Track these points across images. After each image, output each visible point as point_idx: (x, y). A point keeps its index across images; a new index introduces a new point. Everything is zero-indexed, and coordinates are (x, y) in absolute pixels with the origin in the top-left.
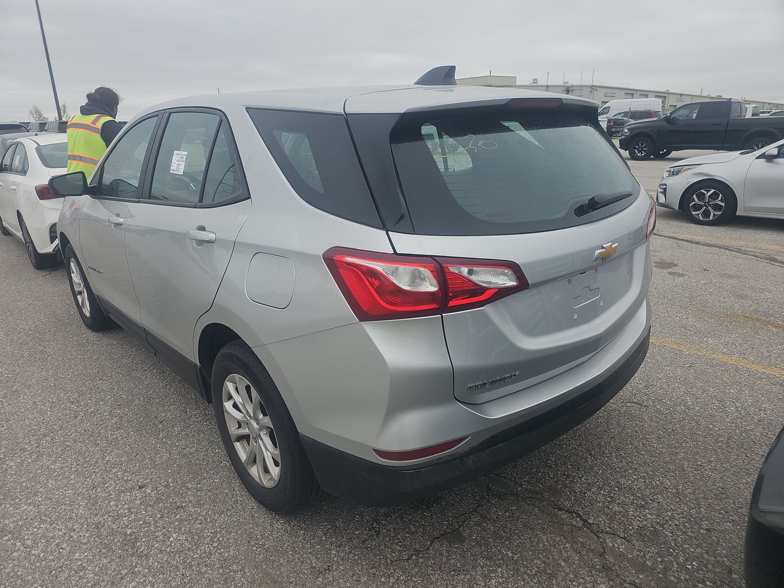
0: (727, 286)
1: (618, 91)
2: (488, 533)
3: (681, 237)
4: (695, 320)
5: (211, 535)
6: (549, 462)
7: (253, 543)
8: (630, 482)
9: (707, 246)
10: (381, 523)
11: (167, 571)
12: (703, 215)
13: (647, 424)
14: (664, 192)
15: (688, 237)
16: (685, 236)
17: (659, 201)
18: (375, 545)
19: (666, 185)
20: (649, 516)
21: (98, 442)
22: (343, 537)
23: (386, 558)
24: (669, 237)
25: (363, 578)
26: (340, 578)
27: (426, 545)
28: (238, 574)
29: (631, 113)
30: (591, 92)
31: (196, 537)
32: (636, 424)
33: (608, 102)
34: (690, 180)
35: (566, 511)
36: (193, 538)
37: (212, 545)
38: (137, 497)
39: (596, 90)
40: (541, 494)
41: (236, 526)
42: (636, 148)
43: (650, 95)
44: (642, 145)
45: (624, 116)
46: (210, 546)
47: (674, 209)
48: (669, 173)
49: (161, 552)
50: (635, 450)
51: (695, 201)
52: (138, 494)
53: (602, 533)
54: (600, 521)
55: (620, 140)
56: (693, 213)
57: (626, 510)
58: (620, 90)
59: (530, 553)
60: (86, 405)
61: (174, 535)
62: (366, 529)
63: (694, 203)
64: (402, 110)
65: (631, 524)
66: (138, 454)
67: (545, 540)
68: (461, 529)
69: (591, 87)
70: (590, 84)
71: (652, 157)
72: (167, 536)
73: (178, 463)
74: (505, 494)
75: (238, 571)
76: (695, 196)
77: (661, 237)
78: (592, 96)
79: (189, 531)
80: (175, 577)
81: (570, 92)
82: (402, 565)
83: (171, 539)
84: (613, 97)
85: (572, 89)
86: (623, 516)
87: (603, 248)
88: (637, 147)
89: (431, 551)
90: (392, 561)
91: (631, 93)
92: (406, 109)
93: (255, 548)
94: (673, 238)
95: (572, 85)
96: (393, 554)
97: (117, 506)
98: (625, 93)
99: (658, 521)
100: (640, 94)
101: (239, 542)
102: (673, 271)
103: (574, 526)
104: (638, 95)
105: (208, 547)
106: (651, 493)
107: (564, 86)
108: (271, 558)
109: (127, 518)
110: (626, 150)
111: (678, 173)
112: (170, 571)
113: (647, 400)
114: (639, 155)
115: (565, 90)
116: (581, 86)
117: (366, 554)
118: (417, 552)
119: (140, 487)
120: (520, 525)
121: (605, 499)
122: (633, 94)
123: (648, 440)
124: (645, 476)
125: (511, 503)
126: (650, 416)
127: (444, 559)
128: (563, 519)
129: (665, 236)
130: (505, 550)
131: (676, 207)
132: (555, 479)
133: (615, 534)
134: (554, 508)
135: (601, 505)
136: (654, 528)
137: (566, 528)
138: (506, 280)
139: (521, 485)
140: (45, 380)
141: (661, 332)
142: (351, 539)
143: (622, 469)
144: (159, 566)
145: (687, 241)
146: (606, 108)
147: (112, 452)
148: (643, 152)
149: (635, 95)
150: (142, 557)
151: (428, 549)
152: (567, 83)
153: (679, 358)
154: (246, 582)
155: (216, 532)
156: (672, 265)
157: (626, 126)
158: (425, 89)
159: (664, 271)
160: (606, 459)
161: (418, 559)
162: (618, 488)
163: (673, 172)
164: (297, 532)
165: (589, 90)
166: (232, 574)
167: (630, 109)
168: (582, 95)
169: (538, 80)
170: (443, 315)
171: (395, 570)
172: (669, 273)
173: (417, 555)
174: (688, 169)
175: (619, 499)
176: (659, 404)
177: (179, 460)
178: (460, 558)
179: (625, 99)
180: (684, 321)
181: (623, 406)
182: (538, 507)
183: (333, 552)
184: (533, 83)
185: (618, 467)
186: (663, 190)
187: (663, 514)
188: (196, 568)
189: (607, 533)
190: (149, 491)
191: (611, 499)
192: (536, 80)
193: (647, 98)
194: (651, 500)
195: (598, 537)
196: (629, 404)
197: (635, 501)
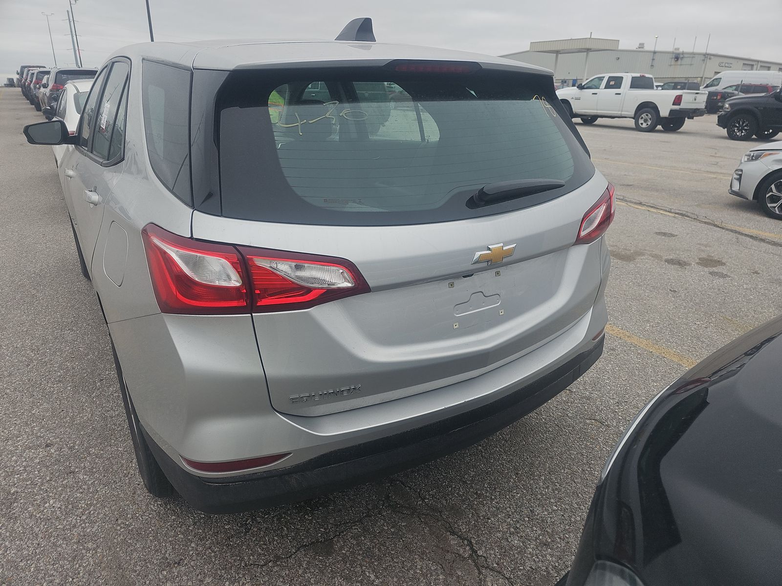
0: (772, 294)
1: (736, 60)
2: (361, 549)
3: (747, 231)
4: (715, 330)
5: (86, 506)
6: (466, 477)
7: (119, 522)
8: (546, 513)
9: (772, 245)
10: (256, 521)
11: (26, 538)
12: (780, 209)
13: (598, 447)
14: (739, 180)
15: (754, 232)
16: (752, 231)
17: (733, 189)
18: (238, 544)
19: (742, 171)
20: (548, 557)
21: (35, 393)
22: (211, 530)
23: (242, 559)
24: (732, 231)
25: (207, 579)
26: (185, 574)
27: (290, 552)
28: (89, 553)
29: (743, 86)
30: (704, 60)
31: (70, 507)
32: (586, 445)
33: (719, 73)
34: (770, 168)
35: (458, 536)
36: (67, 507)
37: (80, 517)
38: (39, 455)
39: (710, 59)
40: (440, 512)
41: (114, 501)
42: (736, 127)
43: (773, 66)
44: (743, 124)
45: (735, 90)
46: (78, 518)
47: (748, 199)
48: (749, 157)
49: (31, 517)
50: (570, 476)
51: (772, 192)
52: (42, 452)
53: (486, 568)
54: (490, 554)
55: (718, 116)
56: (769, 205)
57: (526, 546)
58: (738, 60)
59: (395, 579)
60: (44, 354)
61: (51, 502)
62: (238, 525)
63: (771, 193)
64: (231, 67)
65: (524, 565)
66: (63, 411)
67: (419, 567)
68: (335, 539)
69: (705, 55)
70: (704, 51)
71: (754, 136)
72: (44, 501)
73: (94, 425)
74: (402, 506)
75: (90, 550)
76: (773, 186)
77: (722, 230)
78: (704, 65)
79: (68, 499)
80: (30, 545)
81: (679, 59)
82: (255, 570)
83: (47, 505)
84: (729, 67)
85: (682, 56)
86: (519, 553)
87: (489, 249)
88: (737, 125)
89: (292, 561)
90: (246, 565)
91: (749, 64)
92: (236, 65)
93: (119, 528)
94: (736, 232)
95: (683, 52)
96: (251, 557)
97: (16, 462)
98: (744, 64)
99: (557, 564)
100: (761, 66)
101: (107, 518)
102: (717, 271)
103: (460, 555)
104: (759, 66)
105: (76, 519)
106: (565, 530)
107: (673, 53)
108: (129, 541)
109: (19, 475)
110: (724, 128)
111: (757, 158)
112: (29, 539)
113: (612, 419)
114: (738, 134)
115: (674, 57)
116: (693, 54)
117: (224, 552)
118: (278, 558)
119: (47, 446)
120: (400, 545)
121: (509, 528)
122: (752, 65)
123: (591, 466)
124: (567, 509)
125: (403, 518)
126: (607, 438)
127: (300, 572)
128: (450, 546)
129: (727, 230)
130: (369, 572)
131: (751, 197)
132: (464, 497)
133: (500, 573)
134: (447, 531)
135: (499, 535)
136: (548, 573)
137: (449, 556)
138: (340, 280)
139: (423, 500)
140: (21, 324)
141: (668, 341)
142: (218, 533)
143: (544, 497)
144: (21, 531)
145: (751, 237)
146: (716, 79)
147: (41, 405)
148: (744, 131)
149: (755, 67)
150: (11, 518)
151: (290, 557)
152: (678, 49)
153: (673, 374)
154: (92, 563)
155: (91, 505)
156: (720, 263)
157: (728, 101)
158: (351, 46)
159: (706, 269)
160: (532, 482)
161: (274, 567)
162: (529, 518)
163: (753, 156)
164: (168, 517)
165: (702, 59)
166: (84, 551)
167: (742, 82)
168: (692, 63)
169: (645, 45)
170: (253, 314)
171: (244, 575)
172: (711, 273)
173: (275, 562)
174: (770, 154)
175: (524, 531)
176: (623, 426)
177: (97, 422)
178: (317, 573)
179: (742, 70)
180: (701, 331)
181: (581, 422)
182: (430, 527)
183: (193, 545)
184: (639, 48)
185: (541, 493)
186: (739, 177)
187: (566, 557)
188: (54, 540)
189: (493, 569)
190: (53, 451)
191: (515, 529)
192: (643, 44)
193: (769, 70)
194: (560, 538)
195: (480, 573)
196: (588, 421)
197: (541, 537)
